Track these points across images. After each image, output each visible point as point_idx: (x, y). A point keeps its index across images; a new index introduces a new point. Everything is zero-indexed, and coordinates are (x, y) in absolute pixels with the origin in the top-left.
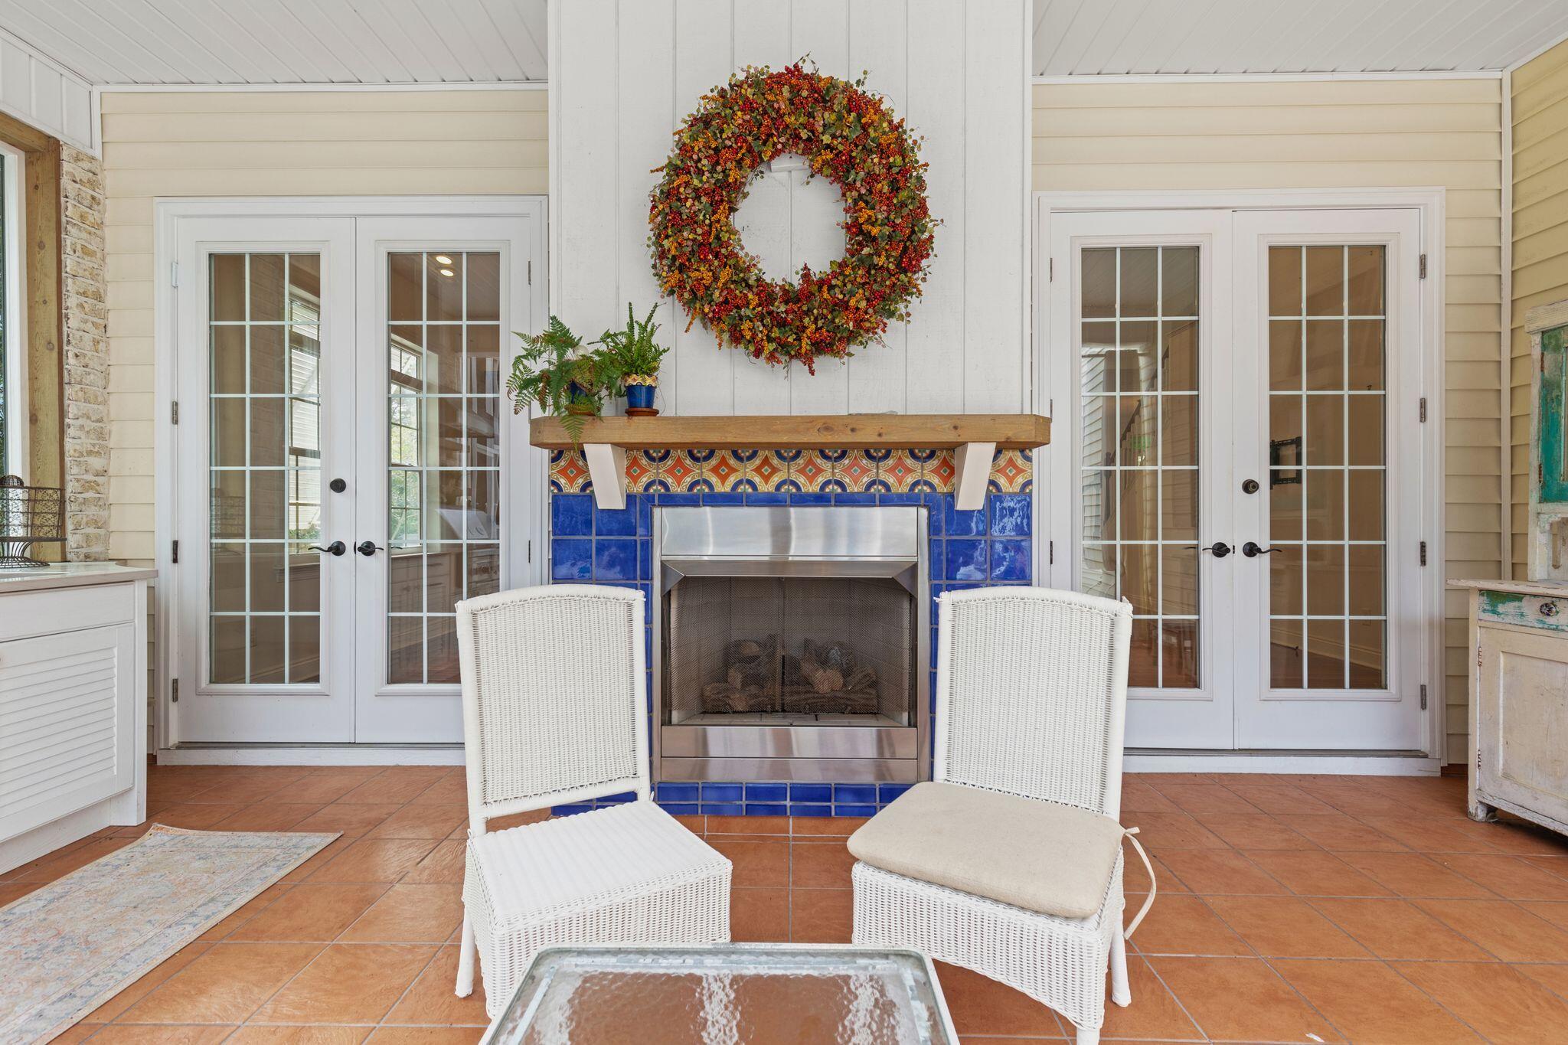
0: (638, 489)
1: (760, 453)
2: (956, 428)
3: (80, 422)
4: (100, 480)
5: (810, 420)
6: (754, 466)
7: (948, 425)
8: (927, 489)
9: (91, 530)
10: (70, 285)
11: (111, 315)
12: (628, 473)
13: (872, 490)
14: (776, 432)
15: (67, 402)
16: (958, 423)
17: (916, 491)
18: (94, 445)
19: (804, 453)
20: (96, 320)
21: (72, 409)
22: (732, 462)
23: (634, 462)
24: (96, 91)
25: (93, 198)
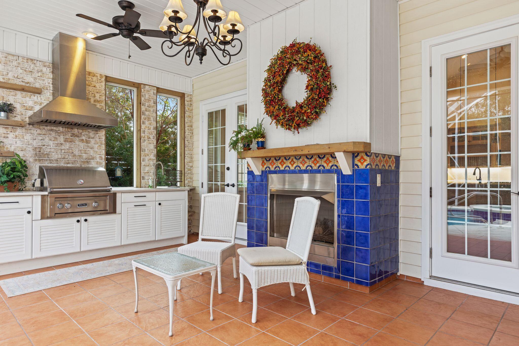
0: (264, 169)
1: (291, 158)
2: (329, 148)
3: (188, 155)
4: (191, 168)
5: (291, 148)
6: (289, 162)
7: (327, 147)
8: (335, 168)
9: (189, 180)
10: (186, 125)
11: (194, 130)
12: (262, 165)
13: (320, 168)
14: (284, 152)
15: (185, 151)
16: (330, 146)
17: (332, 168)
18: (190, 160)
19: (302, 157)
20: (191, 132)
21: (186, 153)
22: (284, 161)
23: (263, 162)
24: (192, 79)
25: (191, 104)
